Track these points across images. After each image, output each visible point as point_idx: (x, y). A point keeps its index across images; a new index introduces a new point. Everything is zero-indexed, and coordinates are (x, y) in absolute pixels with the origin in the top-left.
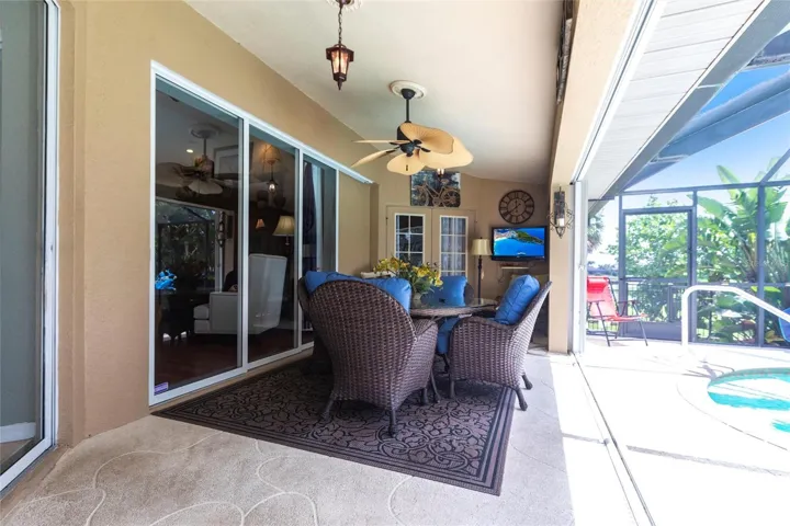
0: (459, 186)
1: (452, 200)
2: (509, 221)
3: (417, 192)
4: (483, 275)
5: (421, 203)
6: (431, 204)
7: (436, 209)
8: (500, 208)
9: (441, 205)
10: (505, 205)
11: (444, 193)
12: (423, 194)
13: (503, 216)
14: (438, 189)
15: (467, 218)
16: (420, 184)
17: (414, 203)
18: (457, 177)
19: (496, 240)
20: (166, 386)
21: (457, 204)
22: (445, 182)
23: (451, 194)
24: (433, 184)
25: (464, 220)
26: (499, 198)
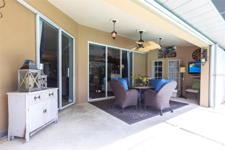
0: (176, 50)
1: (173, 55)
2: (196, 60)
3: (160, 54)
4: (183, 79)
5: (162, 57)
6: (165, 57)
7: (167, 59)
8: (193, 56)
9: (169, 57)
10: (195, 54)
11: (170, 53)
12: (162, 54)
13: (194, 58)
14: (168, 52)
15: (179, 60)
16: (161, 52)
17: (159, 57)
18: (175, 48)
19: (190, 67)
20: (91, 98)
21: (175, 56)
22: (170, 50)
23: (173, 53)
24: (166, 51)
25: (178, 61)
26: (193, 52)
